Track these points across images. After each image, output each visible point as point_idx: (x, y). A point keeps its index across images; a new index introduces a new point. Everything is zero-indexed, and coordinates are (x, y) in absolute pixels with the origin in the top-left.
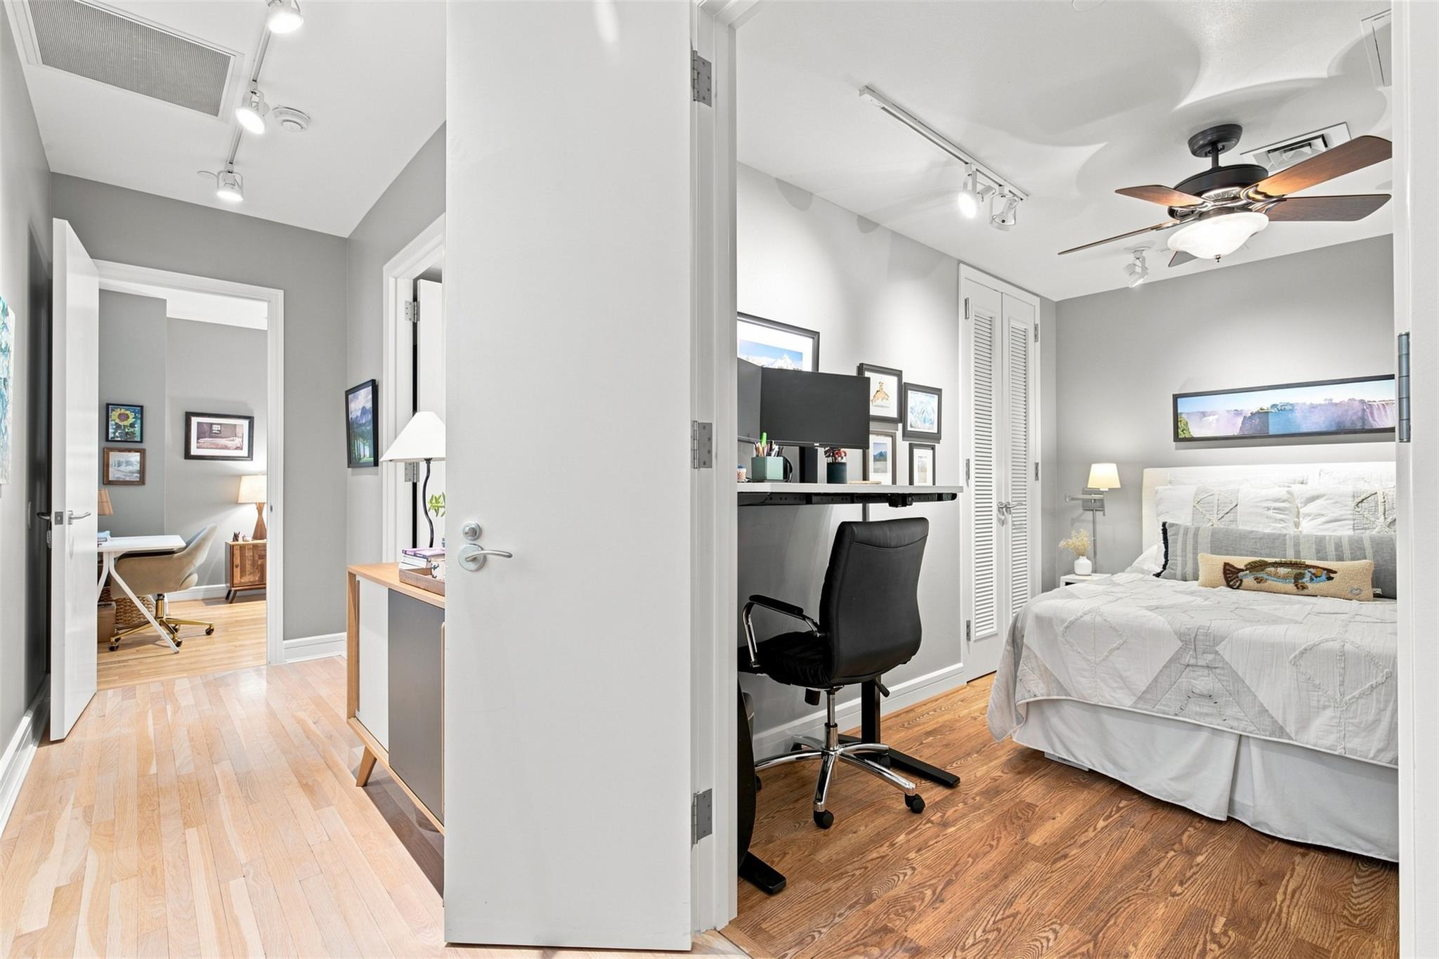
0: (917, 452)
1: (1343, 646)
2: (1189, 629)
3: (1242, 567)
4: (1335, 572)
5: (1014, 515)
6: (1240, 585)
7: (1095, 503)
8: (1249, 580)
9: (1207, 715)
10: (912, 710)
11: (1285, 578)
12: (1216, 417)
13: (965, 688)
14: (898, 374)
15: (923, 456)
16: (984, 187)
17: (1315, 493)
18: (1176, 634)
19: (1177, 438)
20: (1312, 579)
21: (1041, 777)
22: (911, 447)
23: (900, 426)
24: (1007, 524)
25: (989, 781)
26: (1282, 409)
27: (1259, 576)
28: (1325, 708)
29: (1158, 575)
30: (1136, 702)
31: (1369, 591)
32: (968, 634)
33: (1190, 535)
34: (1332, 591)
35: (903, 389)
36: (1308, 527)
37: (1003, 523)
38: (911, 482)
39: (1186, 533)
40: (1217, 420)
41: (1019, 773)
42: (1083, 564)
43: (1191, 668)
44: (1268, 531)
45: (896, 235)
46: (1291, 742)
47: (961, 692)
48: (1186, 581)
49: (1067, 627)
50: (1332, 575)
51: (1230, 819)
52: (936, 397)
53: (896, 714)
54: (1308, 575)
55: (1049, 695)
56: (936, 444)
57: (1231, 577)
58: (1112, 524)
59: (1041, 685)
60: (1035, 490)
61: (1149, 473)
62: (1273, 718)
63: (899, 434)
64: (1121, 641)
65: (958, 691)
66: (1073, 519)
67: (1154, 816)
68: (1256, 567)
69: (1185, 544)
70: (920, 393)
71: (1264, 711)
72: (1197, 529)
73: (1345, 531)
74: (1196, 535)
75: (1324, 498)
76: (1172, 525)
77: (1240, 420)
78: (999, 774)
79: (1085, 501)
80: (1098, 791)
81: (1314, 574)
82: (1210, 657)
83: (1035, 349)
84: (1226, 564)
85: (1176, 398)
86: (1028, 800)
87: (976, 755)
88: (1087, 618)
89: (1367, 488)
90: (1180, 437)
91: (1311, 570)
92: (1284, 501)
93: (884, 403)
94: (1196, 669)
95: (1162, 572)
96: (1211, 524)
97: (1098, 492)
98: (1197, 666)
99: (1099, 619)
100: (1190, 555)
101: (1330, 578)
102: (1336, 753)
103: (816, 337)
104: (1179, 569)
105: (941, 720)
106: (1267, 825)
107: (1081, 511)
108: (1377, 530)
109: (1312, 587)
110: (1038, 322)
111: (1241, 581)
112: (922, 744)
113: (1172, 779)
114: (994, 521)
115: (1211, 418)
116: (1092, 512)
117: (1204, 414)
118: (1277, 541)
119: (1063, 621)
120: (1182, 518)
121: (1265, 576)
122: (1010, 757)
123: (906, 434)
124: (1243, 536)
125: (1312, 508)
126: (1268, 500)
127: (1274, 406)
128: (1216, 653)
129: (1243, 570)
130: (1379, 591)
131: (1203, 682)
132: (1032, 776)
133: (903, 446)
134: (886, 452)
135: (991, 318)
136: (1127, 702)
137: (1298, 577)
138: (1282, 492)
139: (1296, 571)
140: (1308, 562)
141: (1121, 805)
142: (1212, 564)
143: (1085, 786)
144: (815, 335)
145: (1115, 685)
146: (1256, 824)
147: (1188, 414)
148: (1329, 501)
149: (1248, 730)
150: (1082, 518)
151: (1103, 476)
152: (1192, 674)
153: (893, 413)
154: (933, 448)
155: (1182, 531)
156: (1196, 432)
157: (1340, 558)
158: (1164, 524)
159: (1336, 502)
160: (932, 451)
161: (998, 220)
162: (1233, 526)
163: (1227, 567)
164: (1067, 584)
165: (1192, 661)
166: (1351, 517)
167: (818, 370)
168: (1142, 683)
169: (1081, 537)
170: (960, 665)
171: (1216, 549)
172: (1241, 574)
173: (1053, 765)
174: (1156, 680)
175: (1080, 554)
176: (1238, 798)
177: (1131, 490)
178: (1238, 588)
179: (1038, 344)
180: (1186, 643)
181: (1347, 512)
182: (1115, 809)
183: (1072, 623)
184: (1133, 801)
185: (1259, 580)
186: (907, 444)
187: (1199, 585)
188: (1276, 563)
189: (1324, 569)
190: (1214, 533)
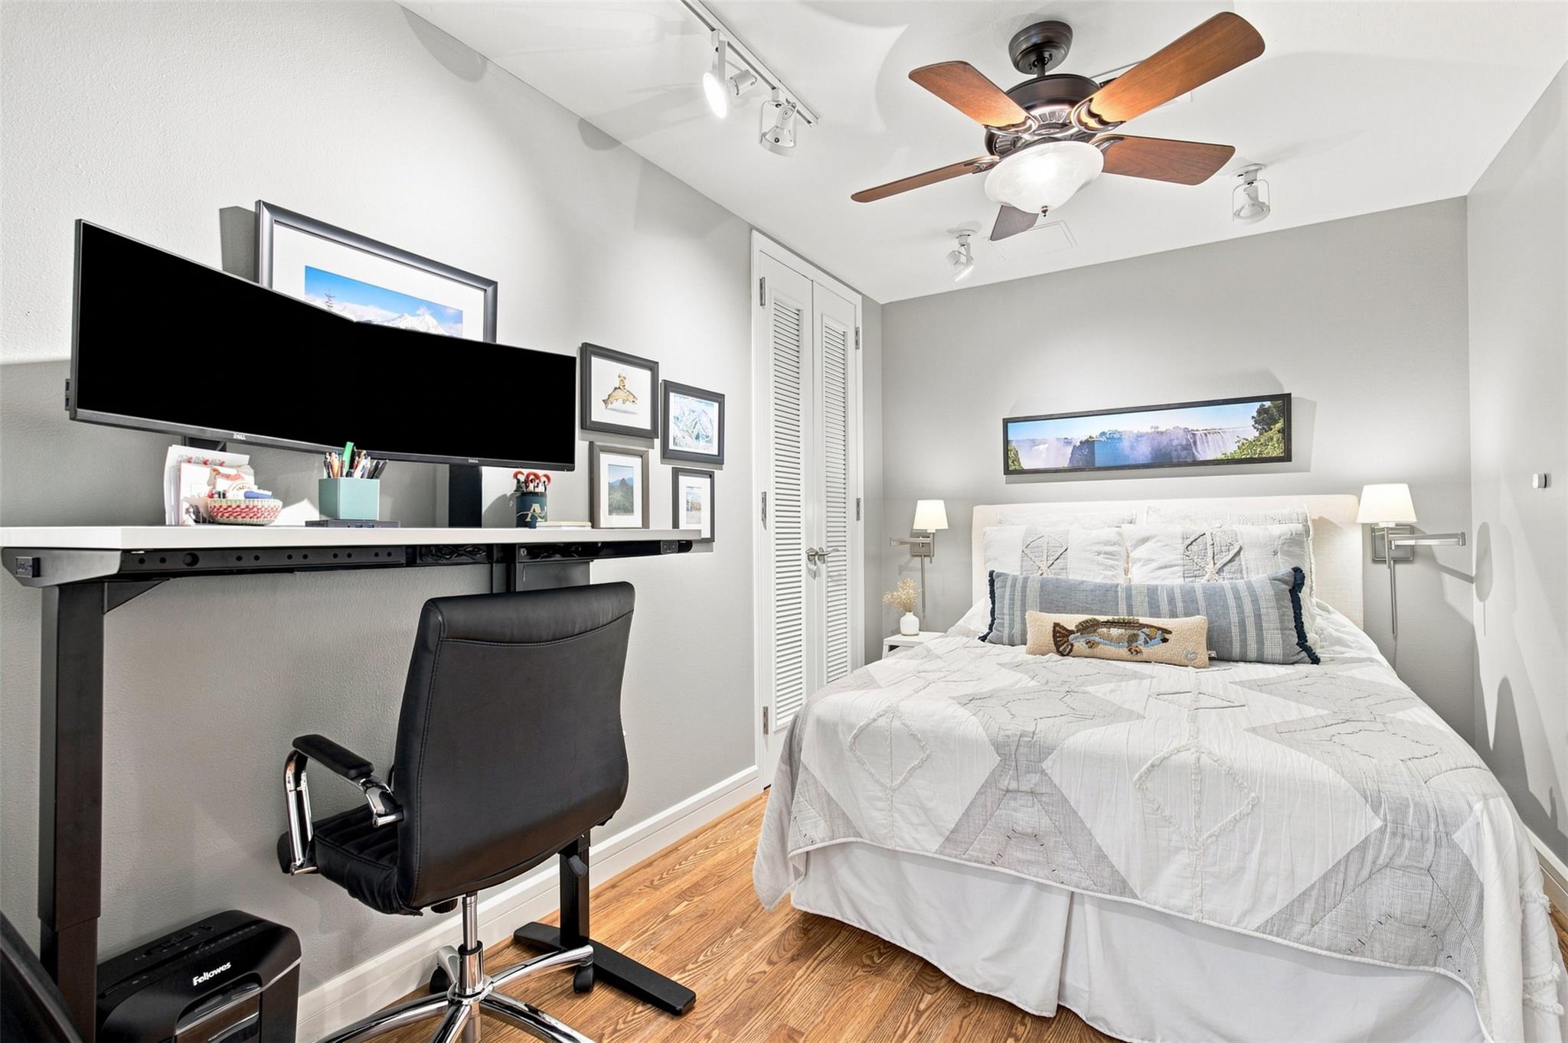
0: (684, 480)
1: (1199, 759)
2: (1008, 736)
3: (1072, 628)
4: (1170, 632)
5: (829, 564)
6: (1071, 650)
7: (923, 546)
8: (1080, 644)
9: (1030, 862)
10: (676, 849)
11: (1118, 641)
12: (1046, 445)
13: (761, 798)
14: (652, 366)
15: (694, 487)
16: (739, 72)
17: (1146, 534)
18: (993, 744)
19: (1007, 471)
20: (1146, 642)
21: (822, 961)
22: (676, 473)
23: (657, 442)
24: (820, 576)
25: (745, 983)
26: (1112, 438)
27: (1092, 638)
28: (1178, 850)
29: (983, 639)
30: (943, 846)
31: (1204, 654)
32: (766, 726)
33: (1019, 586)
34: (1167, 657)
35: (663, 392)
36: (1140, 576)
37: (815, 574)
38: (676, 525)
39: (1013, 586)
40: (1047, 449)
41: (793, 959)
42: (910, 622)
43: (1010, 795)
44: (1099, 580)
45: (649, 168)
46: (1136, 902)
47: (752, 807)
48: (1013, 646)
49: (855, 737)
50: (1167, 636)
51: (1060, 1008)
52: (716, 405)
53: (647, 862)
54: (1142, 637)
55: (832, 838)
56: (715, 471)
57: (1061, 640)
58: (941, 571)
59: (822, 824)
60: (856, 531)
61: (979, 511)
62: (1113, 867)
63: (655, 454)
64: (923, 756)
65: (749, 806)
66: (900, 566)
67: (965, 1021)
68: (1086, 628)
69: (1012, 599)
70: (690, 398)
71: (1102, 857)
72: (1026, 580)
73: (1173, 580)
74: (1024, 588)
75: (1153, 540)
76: (1000, 575)
77: (1070, 449)
78: (764, 966)
79: (913, 545)
80: (895, 980)
81: (1147, 635)
82: (1035, 778)
83: (856, 359)
84: (1056, 625)
85: (1006, 422)
86: (792, 1023)
87: (739, 930)
88: (882, 722)
89: (1196, 530)
90: (1012, 468)
91: (1145, 630)
92: (1114, 544)
93: (629, 406)
94: (1019, 795)
95: (988, 634)
96: (1040, 572)
97: (925, 534)
98: (1019, 791)
99: (896, 724)
100: (1018, 613)
101: (1165, 640)
102: (1192, 918)
103: (490, 290)
104: (1006, 631)
105: (709, 863)
106: (1107, 1024)
107: (908, 557)
108: (1206, 577)
109: (1146, 651)
110: (860, 325)
111: (1072, 645)
112: (667, 917)
113: (990, 959)
114: (804, 573)
115: (1042, 447)
116: (920, 558)
117: (1034, 443)
118: (1106, 595)
119: (851, 727)
120: (1010, 566)
121: (1097, 639)
122: (787, 925)
123: (667, 454)
124: (1073, 588)
125: (1140, 552)
126: (1098, 543)
127: (1103, 434)
128: (1043, 772)
129: (1072, 632)
130: (1213, 654)
131: (1026, 816)
132: (809, 963)
133: (661, 472)
134: (632, 479)
135: (799, 311)
136: (931, 845)
137: (1133, 639)
138: (1110, 533)
139: (1130, 632)
140: (1143, 620)
141: (922, 1006)
142: (1042, 625)
143: (879, 971)
144: (488, 285)
145: (915, 820)
146: (1093, 1019)
147: (1017, 441)
148: (1160, 544)
149: (1083, 885)
150: (911, 565)
151: (930, 516)
152: (1012, 804)
153: (645, 424)
154: (711, 476)
155: (1009, 583)
156: (1026, 464)
157: (1173, 615)
158: (991, 574)
159: (1167, 545)
160: (709, 480)
161: (770, 137)
162: (1063, 576)
163: (1057, 628)
164: (892, 648)
165: (1013, 785)
166: (1181, 562)
167: (495, 341)
168: (950, 815)
169: (907, 589)
170: (753, 768)
171: (1047, 606)
172: (1072, 636)
173: (844, 934)
174: (966, 814)
175: (907, 608)
176: (1069, 980)
177: (960, 530)
178: (1068, 655)
179: (860, 351)
180: (1005, 759)
181: (1175, 555)
182: (912, 1017)
183: (862, 730)
184: (940, 992)
185: (1091, 644)
186: (667, 469)
187: (1032, 653)
188: (1108, 622)
189: (1159, 629)
190: (1044, 585)
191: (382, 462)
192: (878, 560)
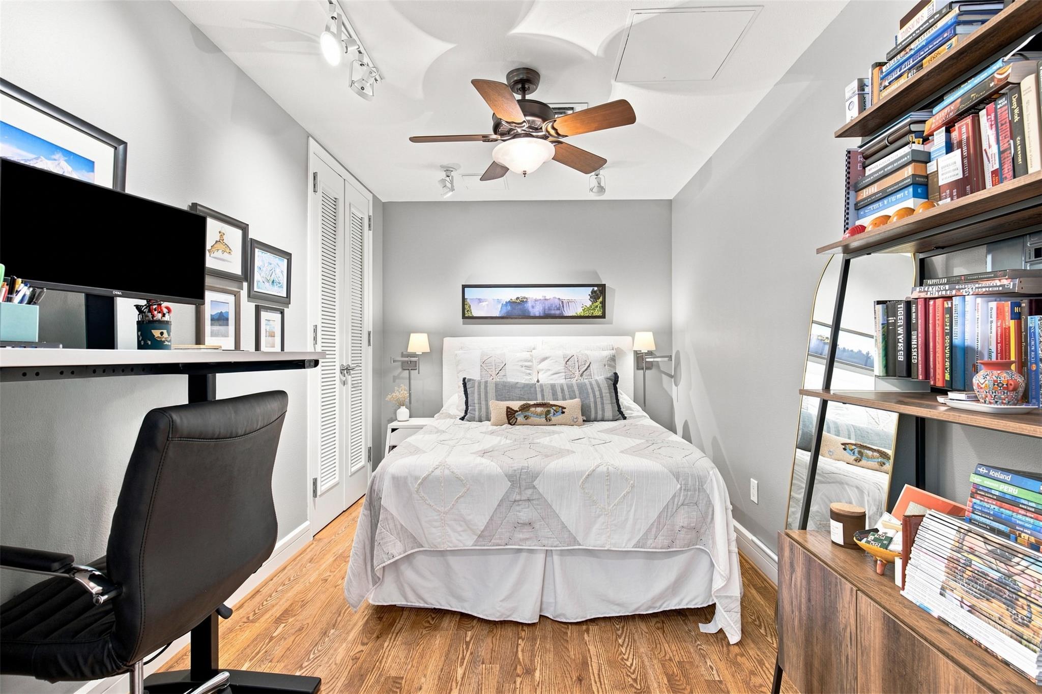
0: (264, 315)
1: (608, 469)
2: (515, 470)
3: (516, 408)
4: (565, 408)
5: (353, 376)
6: (516, 422)
7: (410, 363)
8: (520, 419)
9: (527, 539)
10: (258, 591)
11: (539, 415)
12: (487, 303)
13: (313, 544)
14: (244, 228)
15: (270, 319)
17: (547, 355)
18: (506, 476)
19: (464, 317)
20: (554, 414)
21: (397, 633)
22: (258, 310)
23: (245, 285)
24: (347, 384)
25: (351, 661)
26: (522, 302)
27: (527, 414)
28: (599, 516)
29: (463, 419)
30: (477, 541)
31: (581, 418)
32: (315, 491)
33: (483, 387)
34: (564, 421)
35: (249, 247)
36: (545, 379)
37: (344, 383)
38: (258, 347)
39: (479, 386)
40: (487, 305)
41: (378, 637)
42: (403, 412)
43: (517, 503)
44: (523, 382)
46: (580, 547)
47: (308, 550)
48: (481, 422)
49: (421, 483)
50: (564, 410)
51: (541, 616)
52: (286, 261)
53: (238, 606)
54: (552, 411)
55: (405, 551)
56: (285, 309)
57: (511, 416)
58: (422, 380)
59: (399, 544)
60: (368, 353)
61: (447, 341)
62: (569, 531)
63: (244, 293)
64: (464, 490)
65: (305, 550)
66: (394, 376)
67: (494, 639)
68: (525, 408)
69: (479, 394)
70: (269, 254)
71: (564, 527)
72: (486, 382)
73: (560, 380)
74: (486, 387)
75: (549, 359)
76: (470, 380)
77: (500, 306)
78: (360, 648)
79: (403, 362)
80: (447, 630)
81: (555, 410)
82: (529, 492)
83: (368, 235)
84: (508, 408)
85: (464, 287)
86: (393, 674)
87: (332, 631)
88: (438, 473)
89: (569, 353)
90: (466, 315)
91: (554, 408)
92: (529, 361)
93: (226, 256)
94: (520, 503)
95: (465, 416)
96: (492, 378)
97: (414, 355)
98: (521, 500)
99: (447, 472)
100: (483, 402)
101: (563, 413)
102: (606, 549)
103: (121, 147)
104: (477, 413)
105: (290, 594)
106: (564, 615)
107: (400, 370)
108: (576, 379)
109: (554, 419)
110: (371, 214)
111: (517, 419)
112: (272, 638)
113: (504, 599)
114: (338, 382)
115: (484, 304)
116: (408, 371)
117: (480, 300)
118: (529, 389)
119: (416, 478)
120: (474, 374)
121: (530, 414)
122: (366, 619)
123: (251, 296)
124: (514, 386)
125: (544, 365)
126: (521, 361)
127: (518, 298)
128: (534, 487)
129: (517, 411)
130: (585, 419)
131: (525, 513)
132: (390, 636)
133: (248, 308)
134: (227, 313)
135: (336, 199)
136: (468, 542)
137: (548, 412)
138: (526, 355)
139: (546, 409)
140: (552, 402)
141: (468, 639)
142: (498, 408)
143: (436, 628)
144: (120, 144)
145: (460, 529)
146: (558, 616)
147: (471, 299)
148: (552, 361)
149: (555, 544)
150: (401, 376)
151: (418, 343)
152: (518, 508)
153: (237, 270)
154: (282, 313)
155: (476, 384)
156: (475, 313)
157: (564, 399)
158: (464, 379)
159: (556, 362)
160: (280, 315)
161: (358, 85)
162: (504, 380)
163: (509, 410)
164: (393, 430)
165: (518, 498)
166: (563, 371)
167: (124, 191)
168: (481, 522)
169: (401, 392)
170: (307, 523)
171: (500, 397)
172: (517, 413)
173: (405, 613)
174: (491, 519)
175: (401, 404)
176: (545, 599)
177: (436, 353)
178: (514, 424)
179: (371, 232)
180: (513, 482)
181: (561, 367)
182: (464, 647)
183: (425, 479)
184: (475, 628)
185: (526, 417)
186: (252, 306)
187: (493, 425)
188: (534, 404)
189: (560, 407)
190: (497, 384)
191: (38, 291)
192: (380, 373)
